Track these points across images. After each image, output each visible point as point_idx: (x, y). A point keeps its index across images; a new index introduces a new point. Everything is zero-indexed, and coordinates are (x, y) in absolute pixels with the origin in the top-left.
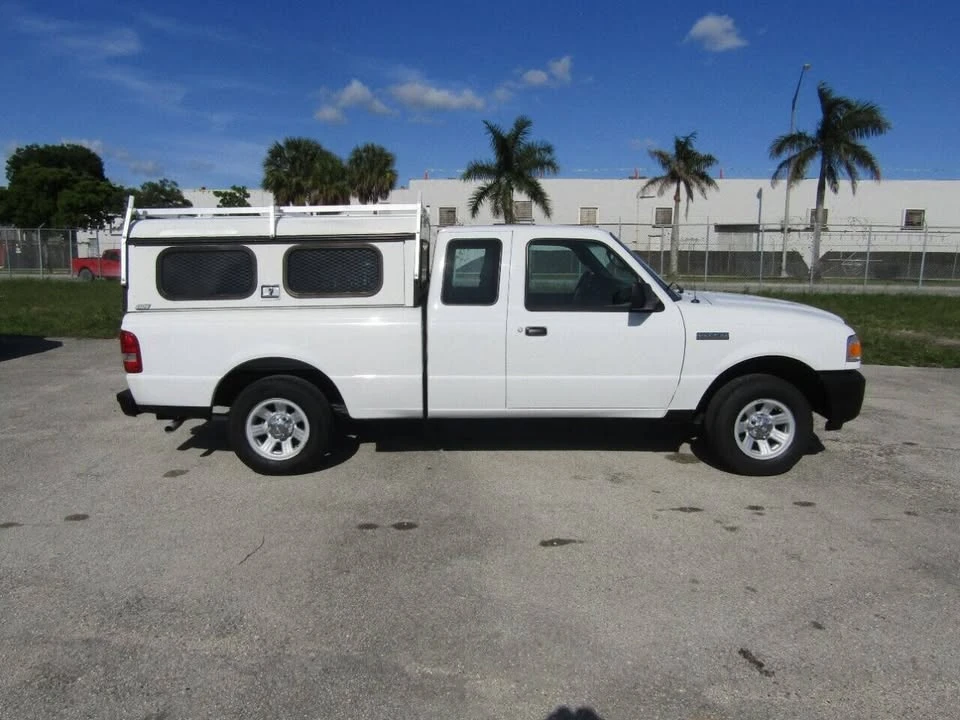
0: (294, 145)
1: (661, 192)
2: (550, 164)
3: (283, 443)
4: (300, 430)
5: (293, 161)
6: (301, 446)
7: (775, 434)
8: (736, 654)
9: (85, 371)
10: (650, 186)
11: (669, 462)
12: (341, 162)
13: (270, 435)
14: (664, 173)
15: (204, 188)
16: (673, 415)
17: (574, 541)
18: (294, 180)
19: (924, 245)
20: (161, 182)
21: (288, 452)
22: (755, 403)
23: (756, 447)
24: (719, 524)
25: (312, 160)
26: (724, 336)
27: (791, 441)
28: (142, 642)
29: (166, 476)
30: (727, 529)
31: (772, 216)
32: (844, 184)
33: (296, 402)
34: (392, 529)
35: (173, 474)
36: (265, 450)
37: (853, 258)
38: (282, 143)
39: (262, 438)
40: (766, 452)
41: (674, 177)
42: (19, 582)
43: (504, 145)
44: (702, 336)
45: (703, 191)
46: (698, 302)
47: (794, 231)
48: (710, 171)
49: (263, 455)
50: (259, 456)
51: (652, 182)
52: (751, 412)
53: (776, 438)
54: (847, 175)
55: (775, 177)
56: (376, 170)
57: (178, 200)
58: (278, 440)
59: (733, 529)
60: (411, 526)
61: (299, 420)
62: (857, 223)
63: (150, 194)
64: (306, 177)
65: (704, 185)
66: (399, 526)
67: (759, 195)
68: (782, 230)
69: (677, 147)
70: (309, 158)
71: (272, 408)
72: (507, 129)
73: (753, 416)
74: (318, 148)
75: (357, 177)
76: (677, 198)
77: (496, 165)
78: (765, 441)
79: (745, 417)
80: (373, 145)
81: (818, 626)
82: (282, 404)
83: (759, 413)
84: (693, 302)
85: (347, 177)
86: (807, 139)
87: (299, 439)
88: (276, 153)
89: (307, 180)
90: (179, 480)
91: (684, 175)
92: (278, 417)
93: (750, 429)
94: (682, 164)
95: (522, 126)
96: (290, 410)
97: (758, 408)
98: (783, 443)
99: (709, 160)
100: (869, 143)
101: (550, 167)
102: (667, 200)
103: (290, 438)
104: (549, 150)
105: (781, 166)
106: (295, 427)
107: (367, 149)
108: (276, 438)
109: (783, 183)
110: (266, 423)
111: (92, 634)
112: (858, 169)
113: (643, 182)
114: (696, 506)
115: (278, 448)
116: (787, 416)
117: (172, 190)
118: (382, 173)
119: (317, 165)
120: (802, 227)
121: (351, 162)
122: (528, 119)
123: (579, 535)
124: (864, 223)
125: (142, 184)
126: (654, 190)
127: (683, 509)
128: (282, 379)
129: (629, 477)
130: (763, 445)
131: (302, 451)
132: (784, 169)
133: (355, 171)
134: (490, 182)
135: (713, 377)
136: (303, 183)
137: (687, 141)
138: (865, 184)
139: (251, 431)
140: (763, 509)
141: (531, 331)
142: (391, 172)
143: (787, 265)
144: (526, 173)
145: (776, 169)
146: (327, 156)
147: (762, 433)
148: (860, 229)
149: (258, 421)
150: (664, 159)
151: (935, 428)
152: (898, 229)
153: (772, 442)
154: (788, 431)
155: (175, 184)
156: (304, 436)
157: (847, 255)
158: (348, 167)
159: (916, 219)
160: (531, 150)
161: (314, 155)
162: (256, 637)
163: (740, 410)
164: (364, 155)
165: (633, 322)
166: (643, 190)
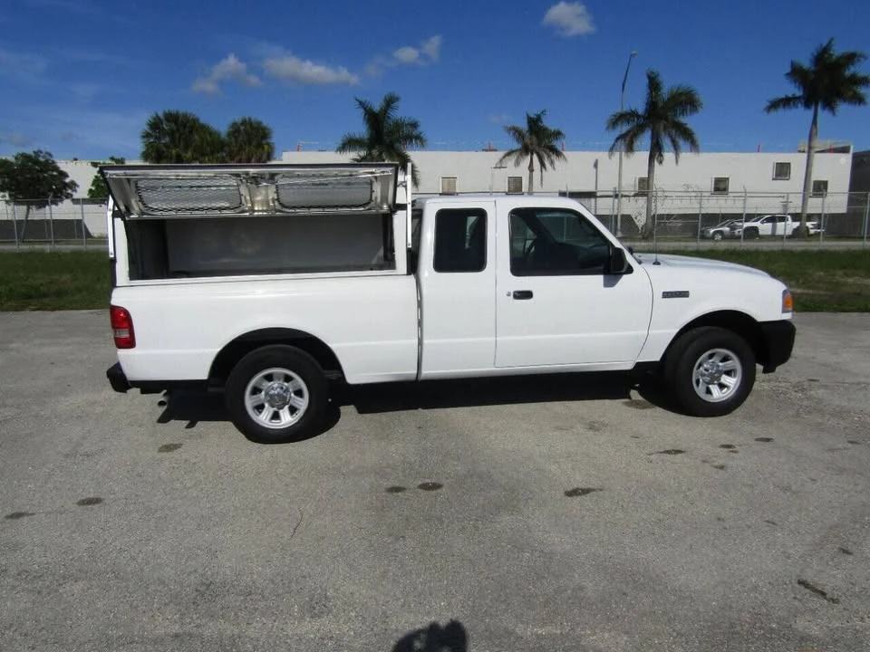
0: (172, 117)
1: (517, 163)
2: (418, 138)
3: (281, 412)
4: (298, 398)
5: (172, 133)
6: (300, 413)
7: (725, 379)
8: (797, 585)
9: (14, 345)
10: (507, 158)
11: (625, 408)
12: (219, 135)
13: (267, 405)
14: (517, 146)
15: (76, 159)
16: (640, 366)
17: (594, 490)
18: (174, 152)
19: (744, 208)
20: (34, 152)
21: (287, 419)
22: (709, 352)
23: (709, 392)
24: (706, 464)
25: (191, 132)
26: (684, 294)
27: (738, 384)
28: (236, 631)
29: (161, 450)
30: (716, 467)
31: (607, 184)
32: (669, 156)
33: (294, 371)
34: (420, 490)
35: (168, 448)
36: (264, 419)
37: (675, 219)
38: (161, 115)
39: (260, 408)
40: (717, 395)
41: (526, 150)
42: (64, 577)
43: (375, 120)
44: (667, 295)
45: (552, 163)
46: (659, 264)
47: (626, 196)
48: (557, 144)
49: (261, 424)
50: (258, 425)
51: (509, 154)
52: (705, 361)
53: (725, 383)
54: (672, 149)
55: (612, 150)
56: (254, 143)
57: (53, 171)
58: (275, 409)
59: (722, 467)
60: (436, 486)
61: (296, 389)
62: (690, 190)
63: (23, 165)
64: (186, 148)
65: (554, 157)
66: (425, 487)
67: (596, 165)
68: (616, 196)
69: (529, 122)
70: (187, 130)
71: (269, 378)
72: (377, 106)
73: (706, 364)
74: (195, 121)
75: (236, 149)
76: (531, 168)
77: (369, 139)
78: (716, 386)
79: (700, 365)
80: (250, 119)
81: (846, 552)
82: (280, 374)
83: (711, 361)
84: (654, 264)
85: (226, 149)
86: (638, 116)
87: (296, 406)
88: (155, 125)
89: (187, 153)
90: (176, 454)
91: (537, 149)
92: (275, 386)
93: (703, 375)
94: (534, 139)
95: (390, 102)
96: (288, 379)
97: (711, 356)
98: (732, 386)
99: (558, 134)
100: (688, 120)
101: (419, 140)
102: (522, 171)
103: (287, 407)
104: (414, 125)
105: (618, 139)
106: (293, 395)
107: (244, 123)
108: (273, 406)
109: (617, 155)
110: (263, 393)
111: (176, 629)
112: (681, 142)
113: (501, 154)
114: (678, 449)
115: (276, 416)
116: (735, 363)
117: (47, 161)
118: (260, 146)
119: (196, 137)
120: (632, 193)
121: (229, 134)
122: (396, 95)
123: (594, 483)
124: (695, 190)
125: (15, 154)
126: (511, 162)
127: (668, 452)
128: (280, 349)
129: (603, 424)
130: (715, 389)
131: (301, 419)
132: (619, 142)
133: (234, 144)
134: (363, 153)
135: (676, 331)
136: (183, 155)
137: (539, 118)
138: (686, 156)
139: (249, 402)
140: (734, 447)
141: (517, 294)
142: (268, 144)
143: (621, 226)
144: (397, 145)
145: (612, 143)
146: (204, 129)
147: (714, 378)
148: (693, 194)
149: (256, 391)
150: (517, 133)
151: (823, 365)
152: (709, 194)
153: (722, 386)
154: (735, 376)
155: (50, 155)
156: (303, 404)
157: (669, 216)
158: (227, 138)
159: (722, 186)
160: (398, 125)
161: (192, 127)
162: (353, 614)
163: (697, 359)
164: (242, 128)
165: (608, 284)
166: (501, 161)
